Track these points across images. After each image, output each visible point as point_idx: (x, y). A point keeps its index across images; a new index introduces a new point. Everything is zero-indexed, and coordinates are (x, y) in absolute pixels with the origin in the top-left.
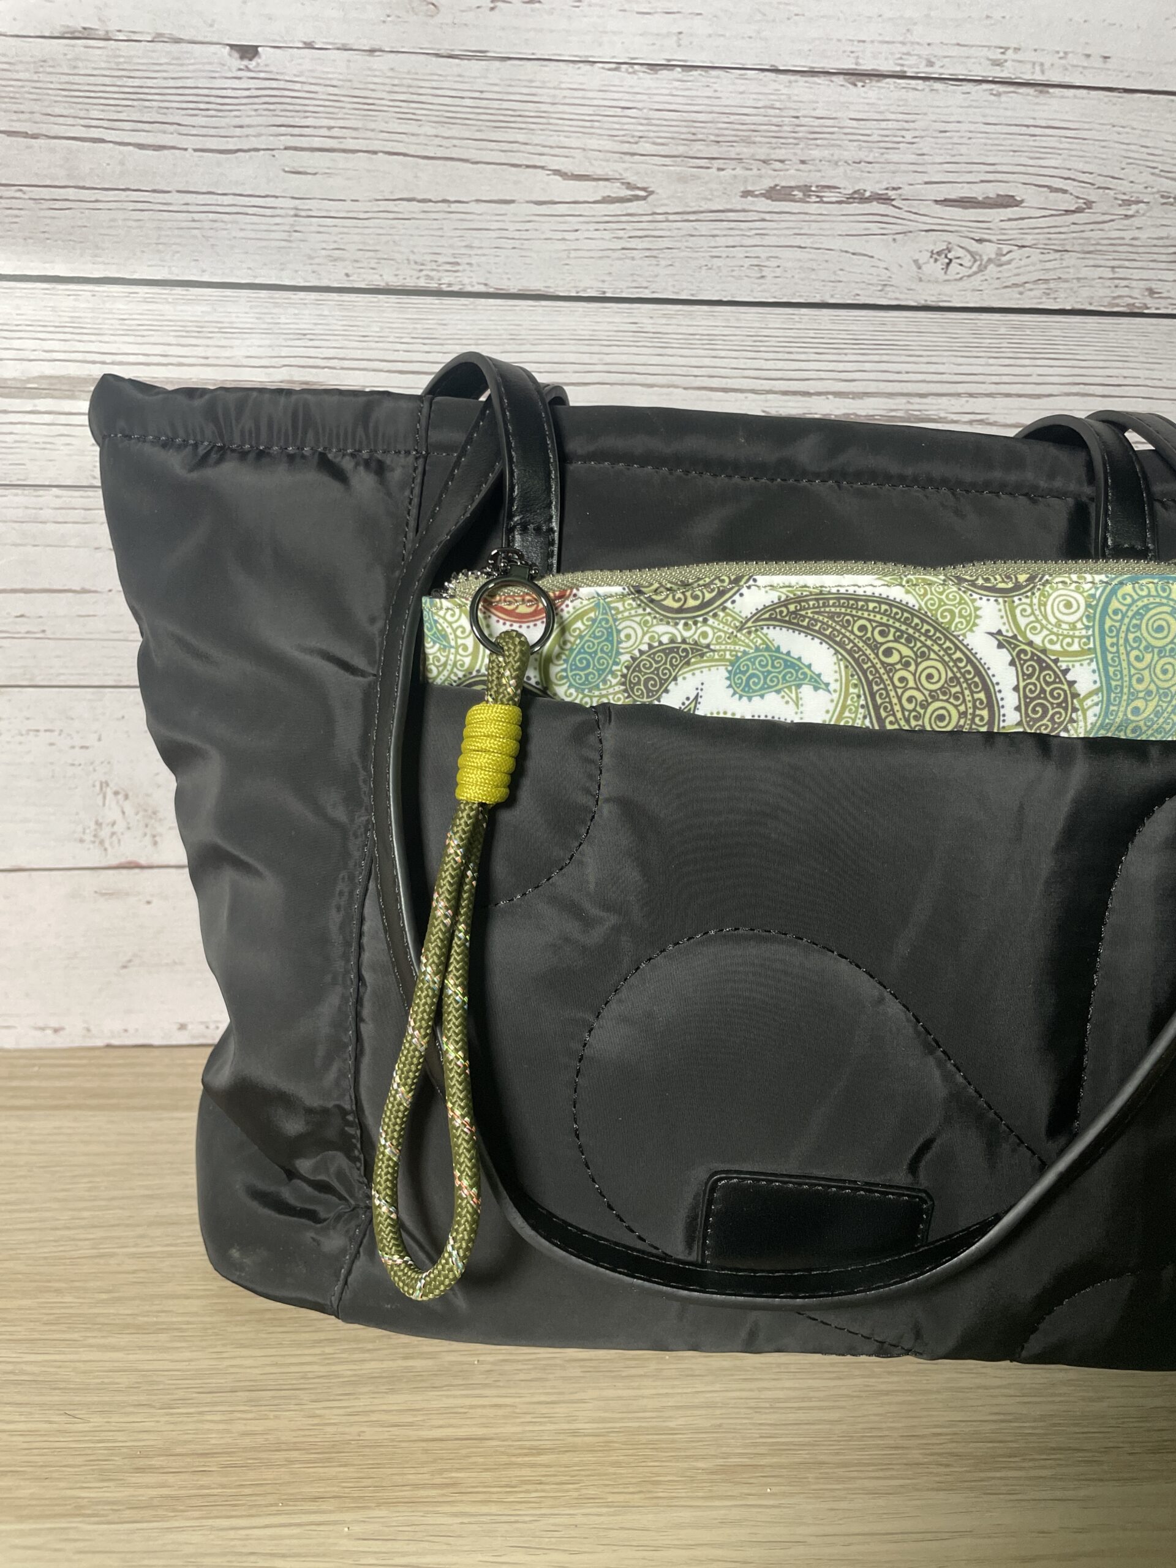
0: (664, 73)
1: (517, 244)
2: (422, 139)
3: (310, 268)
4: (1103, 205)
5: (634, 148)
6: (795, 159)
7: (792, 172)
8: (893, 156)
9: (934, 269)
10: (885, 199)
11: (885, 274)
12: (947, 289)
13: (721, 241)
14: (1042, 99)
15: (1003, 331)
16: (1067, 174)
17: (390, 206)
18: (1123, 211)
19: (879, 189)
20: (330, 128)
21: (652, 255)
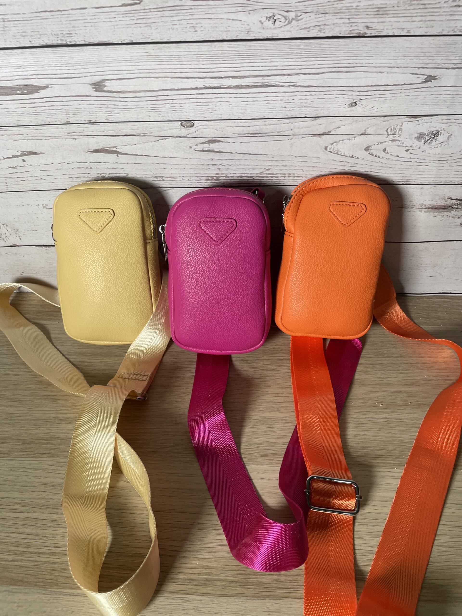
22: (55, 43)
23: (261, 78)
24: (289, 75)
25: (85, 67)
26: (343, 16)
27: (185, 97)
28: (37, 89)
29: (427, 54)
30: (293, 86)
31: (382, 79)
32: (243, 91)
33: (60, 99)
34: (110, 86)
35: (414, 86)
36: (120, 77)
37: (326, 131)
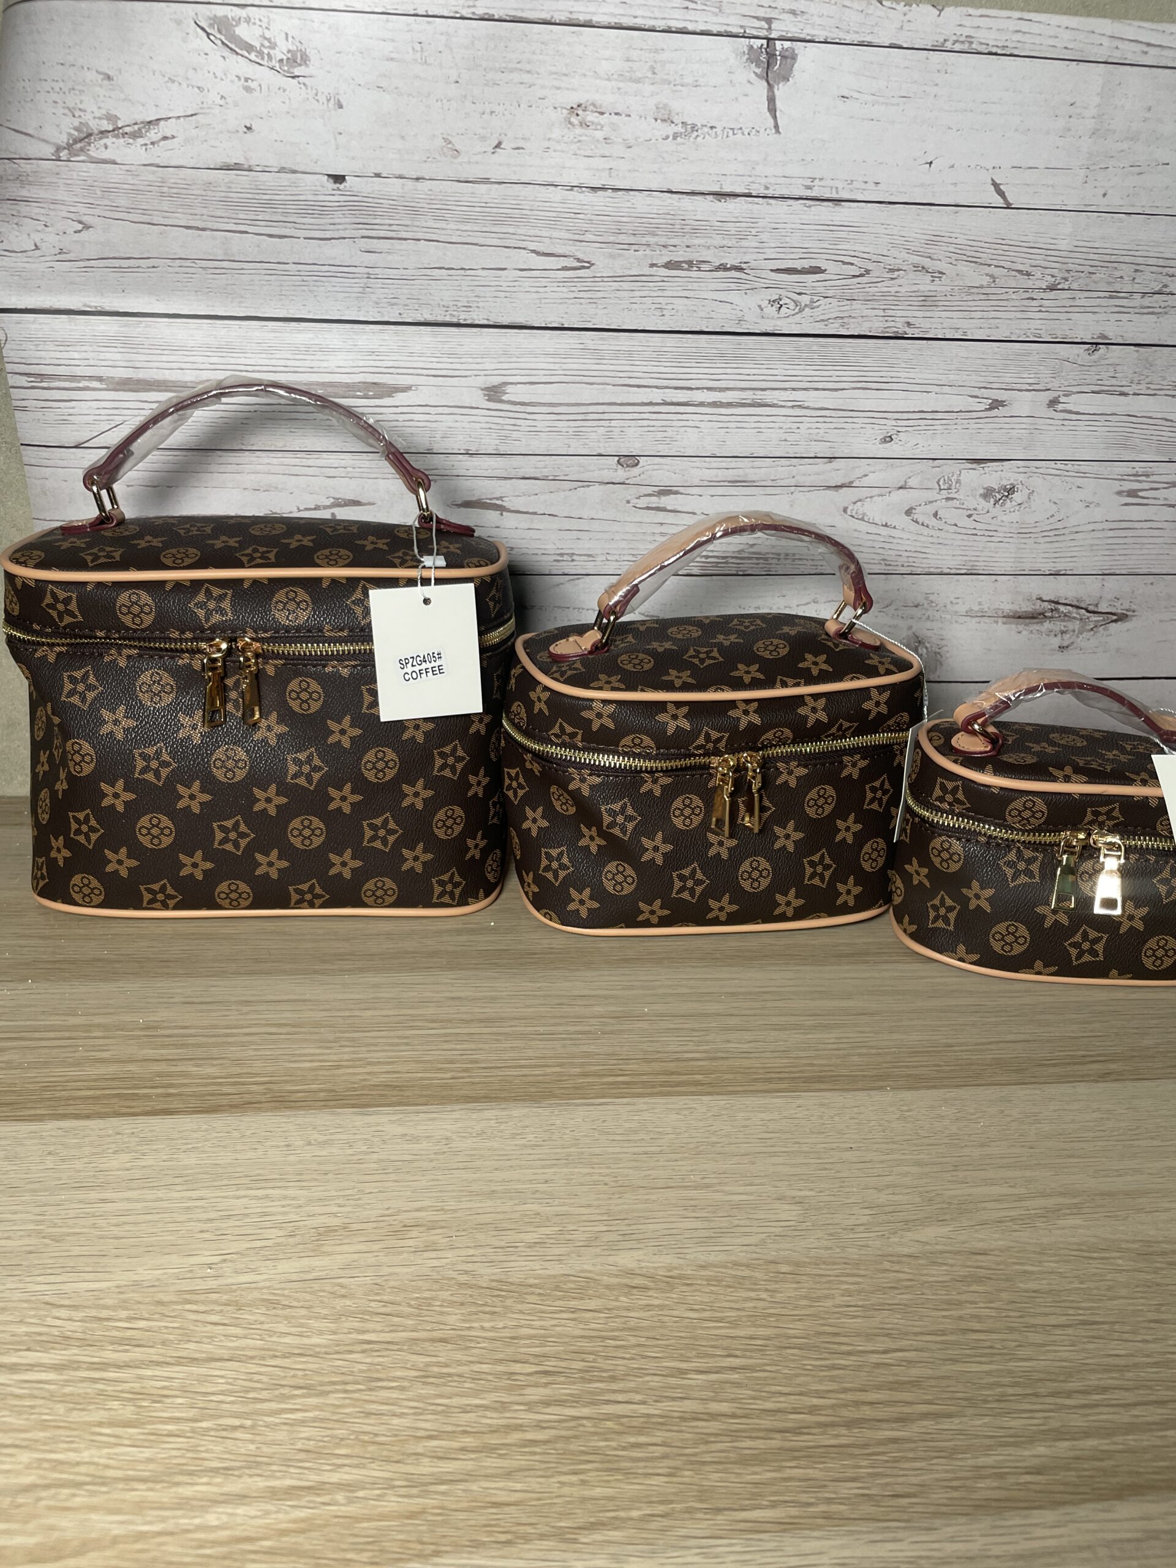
0: (600, 193)
1: (508, 294)
2: (448, 232)
3: (376, 310)
4: (877, 271)
5: (581, 238)
6: (684, 245)
7: (681, 253)
8: (744, 243)
9: (771, 311)
10: (739, 269)
11: (740, 314)
12: (779, 323)
13: (637, 294)
14: (837, 208)
15: (815, 348)
16: (853, 254)
17: (428, 272)
18: (890, 275)
19: (736, 263)
20: (390, 225)
21: (593, 302)
22: (440, 319)
23: (751, 392)
24: (794, 389)
25: (479, 360)
26: (875, 305)
27: (630, 416)
28: (392, 390)
29: (991, 369)
30: (799, 406)
31: (929, 402)
32: (723, 411)
33: (427, 409)
34: (513, 393)
35: (974, 415)
36: (533, 379)
37: (846, 481)
